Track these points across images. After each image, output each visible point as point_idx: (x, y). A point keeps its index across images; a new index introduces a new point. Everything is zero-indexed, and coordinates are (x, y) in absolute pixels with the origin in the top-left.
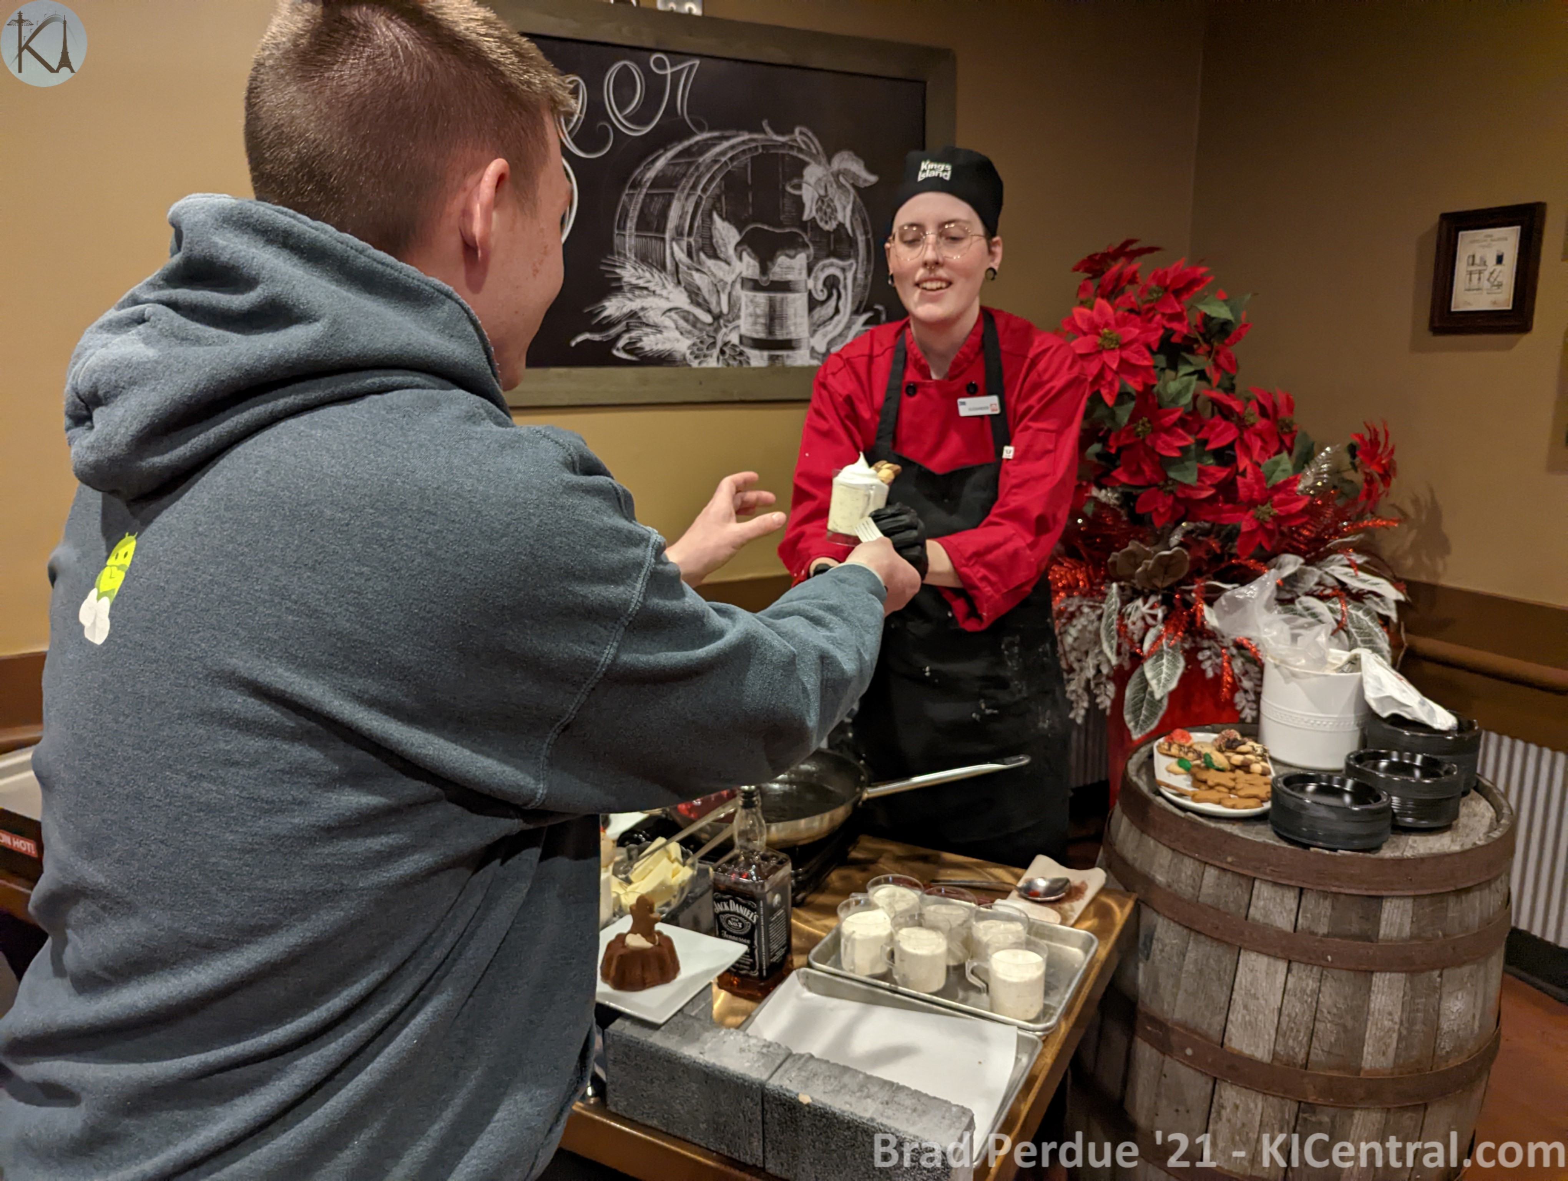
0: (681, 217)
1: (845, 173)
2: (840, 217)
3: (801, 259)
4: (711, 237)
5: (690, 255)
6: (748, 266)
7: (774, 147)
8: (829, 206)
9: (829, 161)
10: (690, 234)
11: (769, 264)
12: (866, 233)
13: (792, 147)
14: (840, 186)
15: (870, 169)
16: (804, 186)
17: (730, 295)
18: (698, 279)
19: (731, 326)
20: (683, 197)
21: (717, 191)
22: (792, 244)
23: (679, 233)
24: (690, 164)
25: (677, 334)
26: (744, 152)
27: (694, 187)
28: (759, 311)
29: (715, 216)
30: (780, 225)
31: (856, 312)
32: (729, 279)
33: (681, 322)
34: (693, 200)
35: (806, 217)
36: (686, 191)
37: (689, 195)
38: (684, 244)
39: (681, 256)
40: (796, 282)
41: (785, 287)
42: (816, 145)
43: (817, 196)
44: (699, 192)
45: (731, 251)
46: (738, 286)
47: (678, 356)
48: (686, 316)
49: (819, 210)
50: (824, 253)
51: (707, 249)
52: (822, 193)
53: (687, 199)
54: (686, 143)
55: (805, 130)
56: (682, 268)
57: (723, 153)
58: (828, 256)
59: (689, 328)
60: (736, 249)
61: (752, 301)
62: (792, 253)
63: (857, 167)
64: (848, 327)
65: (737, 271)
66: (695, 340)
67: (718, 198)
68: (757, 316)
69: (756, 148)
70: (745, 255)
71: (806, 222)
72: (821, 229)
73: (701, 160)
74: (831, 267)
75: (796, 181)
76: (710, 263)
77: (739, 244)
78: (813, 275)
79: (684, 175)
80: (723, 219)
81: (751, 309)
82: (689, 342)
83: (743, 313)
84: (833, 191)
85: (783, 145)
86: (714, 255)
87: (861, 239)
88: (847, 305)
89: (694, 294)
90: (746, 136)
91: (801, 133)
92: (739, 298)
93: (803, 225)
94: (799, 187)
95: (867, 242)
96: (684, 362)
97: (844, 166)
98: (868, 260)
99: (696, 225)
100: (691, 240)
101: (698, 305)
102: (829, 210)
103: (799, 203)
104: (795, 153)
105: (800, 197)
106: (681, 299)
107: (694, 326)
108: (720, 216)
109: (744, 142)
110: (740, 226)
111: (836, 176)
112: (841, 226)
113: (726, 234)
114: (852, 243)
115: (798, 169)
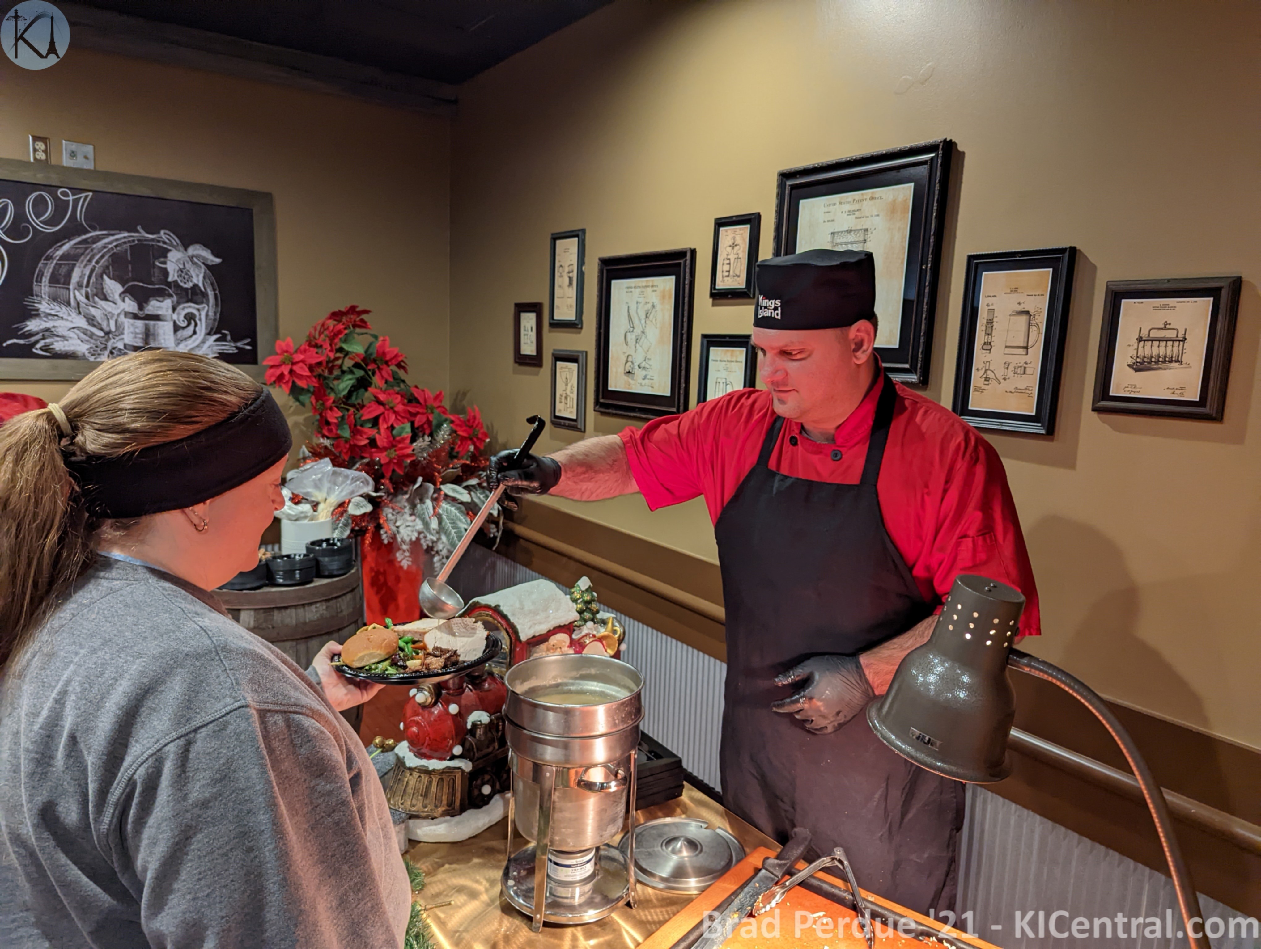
0: (81, 277)
1: (198, 257)
2: (195, 280)
3: (168, 303)
4: (102, 289)
5: (87, 297)
6: (130, 305)
7: (146, 240)
8: (187, 274)
9: (186, 249)
10: (87, 286)
11: (145, 305)
12: (214, 290)
13: (159, 241)
14: (194, 263)
15: (216, 255)
16: (168, 262)
17: (116, 321)
18: (93, 311)
19: (117, 338)
20: (82, 266)
21: (106, 263)
22: (161, 294)
23: (79, 286)
24: (86, 248)
25: (79, 342)
26: (125, 243)
27: (90, 261)
28: (137, 331)
29: (105, 277)
30: (152, 283)
31: (209, 334)
32: (116, 312)
33: (82, 335)
34: (89, 268)
35: (170, 279)
36: (85, 263)
37: (86, 265)
38: (83, 292)
39: (81, 298)
40: (165, 316)
41: (157, 318)
42: (176, 240)
43: (177, 268)
44: (93, 263)
45: (117, 297)
46: (122, 316)
47: (80, 354)
48: (85, 332)
49: (179, 276)
50: (184, 300)
51: (100, 295)
52: (182, 267)
53: (85, 267)
54: (84, 237)
55: (167, 232)
56: (82, 305)
57: (110, 243)
58: (187, 302)
59: (87, 338)
60: (120, 295)
61: (132, 325)
62: (161, 299)
63: (206, 254)
64: (203, 342)
65: (122, 308)
66: (92, 345)
67: (107, 267)
68: (136, 333)
69: (133, 241)
70: (127, 299)
71: (170, 283)
72: (181, 287)
73: (94, 246)
74: (190, 308)
75: (162, 260)
76: (103, 303)
77: (123, 293)
78: (176, 312)
79: (83, 254)
80: (111, 279)
81: (132, 329)
82: (88, 346)
83: (126, 332)
84: (189, 266)
85: (153, 240)
86: (105, 299)
87: (211, 294)
88: (202, 329)
89: (91, 320)
90: (125, 235)
91: (165, 234)
92: (123, 323)
93: (169, 284)
94: (165, 263)
95: (216, 295)
96: (84, 357)
97: (196, 253)
98: (217, 305)
99: (91, 281)
100: (88, 289)
101: (94, 326)
102: (186, 277)
103: (165, 273)
104: (161, 244)
105: (166, 269)
106: (82, 322)
107: (91, 337)
108: (109, 277)
109: (125, 237)
110: (123, 283)
111: (191, 258)
112: (196, 286)
113: (113, 287)
114: (204, 295)
115: (164, 253)
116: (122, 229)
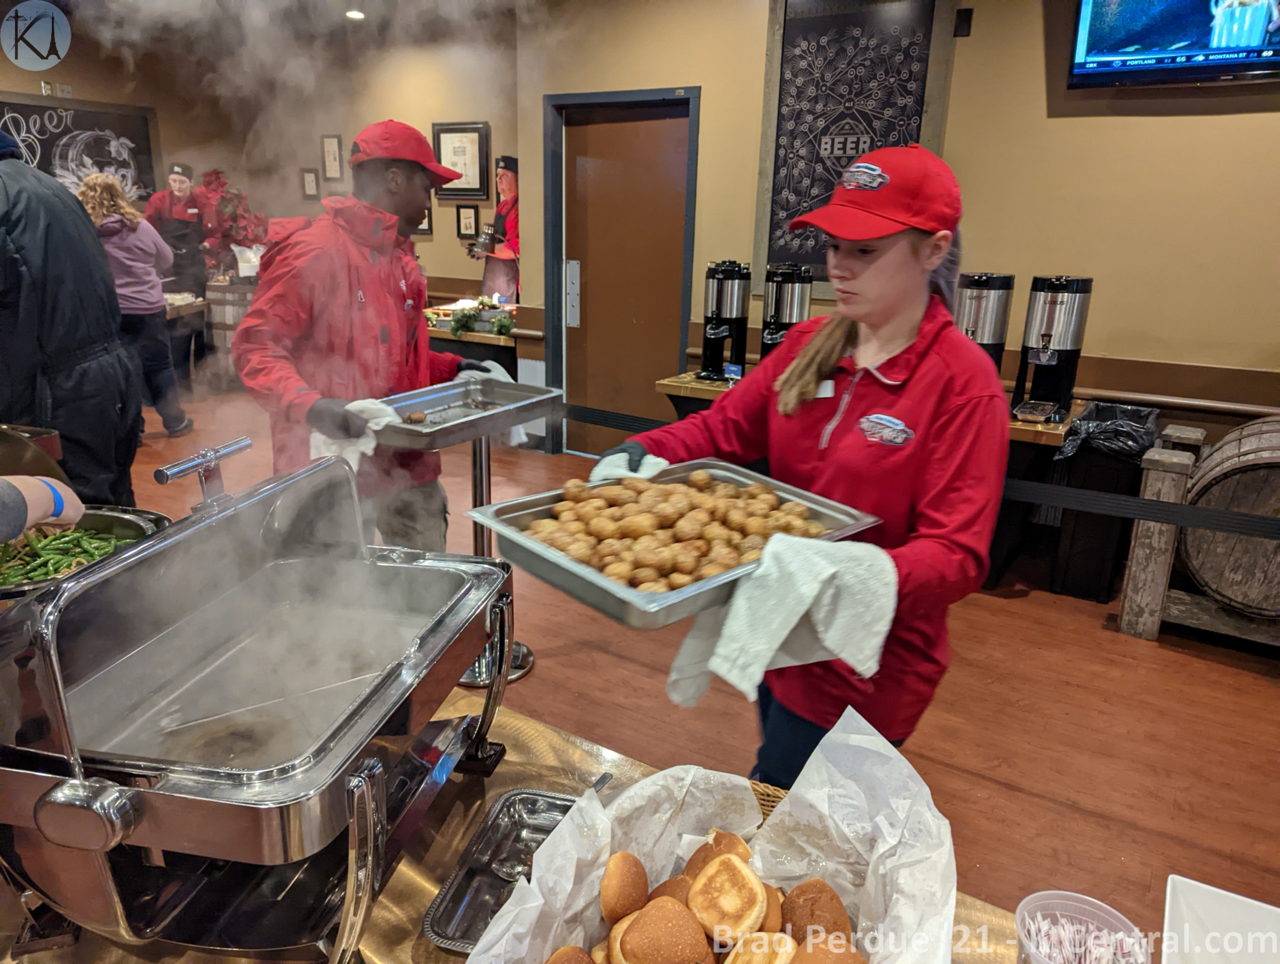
0: (73, 156)
1: (124, 143)
2: (124, 156)
4: (83, 162)
5: (77, 166)
7: (99, 136)
8: (120, 153)
9: (118, 140)
10: (76, 160)
12: (133, 161)
14: (123, 147)
15: (132, 142)
16: (111, 147)
18: (80, 174)
21: (84, 148)
22: (109, 164)
23: (73, 160)
24: (74, 141)
26: (91, 137)
27: (76, 147)
29: (83, 155)
30: (105, 158)
31: (134, 184)
34: (76, 151)
35: (112, 156)
36: (73, 148)
38: (75, 163)
39: (74, 167)
42: (113, 135)
43: (115, 150)
44: (78, 149)
45: (90, 166)
49: (117, 154)
50: (120, 167)
51: (81, 165)
52: (117, 149)
53: (74, 150)
54: (72, 134)
55: (109, 131)
56: (75, 170)
57: (84, 137)
58: (122, 168)
63: (127, 142)
64: (131, 189)
67: (84, 150)
69: (94, 136)
72: (118, 160)
73: (77, 139)
74: (123, 171)
76: (84, 169)
77: (92, 164)
79: (72, 144)
80: (86, 157)
84: (121, 149)
85: (102, 135)
86: (84, 166)
87: (132, 163)
88: (130, 182)
90: (89, 133)
93: (112, 159)
94: (109, 147)
95: (134, 164)
97: (123, 141)
98: (135, 169)
99: (78, 158)
100: (77, 162)
102: (120, 155)
103: (110, 152)
104: (106, 137)
108: (85, 155)
110: (91, 158)
111: (121, 144)
112: (125, 159)
113: (88, 161)
114: (129, 164)
115: (108, 142)
116: (88, 130)
